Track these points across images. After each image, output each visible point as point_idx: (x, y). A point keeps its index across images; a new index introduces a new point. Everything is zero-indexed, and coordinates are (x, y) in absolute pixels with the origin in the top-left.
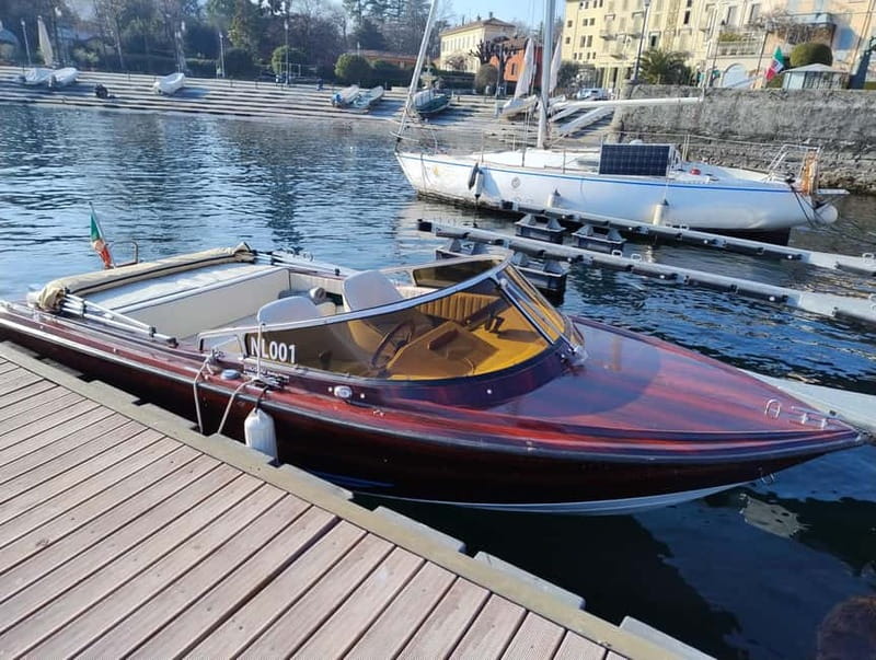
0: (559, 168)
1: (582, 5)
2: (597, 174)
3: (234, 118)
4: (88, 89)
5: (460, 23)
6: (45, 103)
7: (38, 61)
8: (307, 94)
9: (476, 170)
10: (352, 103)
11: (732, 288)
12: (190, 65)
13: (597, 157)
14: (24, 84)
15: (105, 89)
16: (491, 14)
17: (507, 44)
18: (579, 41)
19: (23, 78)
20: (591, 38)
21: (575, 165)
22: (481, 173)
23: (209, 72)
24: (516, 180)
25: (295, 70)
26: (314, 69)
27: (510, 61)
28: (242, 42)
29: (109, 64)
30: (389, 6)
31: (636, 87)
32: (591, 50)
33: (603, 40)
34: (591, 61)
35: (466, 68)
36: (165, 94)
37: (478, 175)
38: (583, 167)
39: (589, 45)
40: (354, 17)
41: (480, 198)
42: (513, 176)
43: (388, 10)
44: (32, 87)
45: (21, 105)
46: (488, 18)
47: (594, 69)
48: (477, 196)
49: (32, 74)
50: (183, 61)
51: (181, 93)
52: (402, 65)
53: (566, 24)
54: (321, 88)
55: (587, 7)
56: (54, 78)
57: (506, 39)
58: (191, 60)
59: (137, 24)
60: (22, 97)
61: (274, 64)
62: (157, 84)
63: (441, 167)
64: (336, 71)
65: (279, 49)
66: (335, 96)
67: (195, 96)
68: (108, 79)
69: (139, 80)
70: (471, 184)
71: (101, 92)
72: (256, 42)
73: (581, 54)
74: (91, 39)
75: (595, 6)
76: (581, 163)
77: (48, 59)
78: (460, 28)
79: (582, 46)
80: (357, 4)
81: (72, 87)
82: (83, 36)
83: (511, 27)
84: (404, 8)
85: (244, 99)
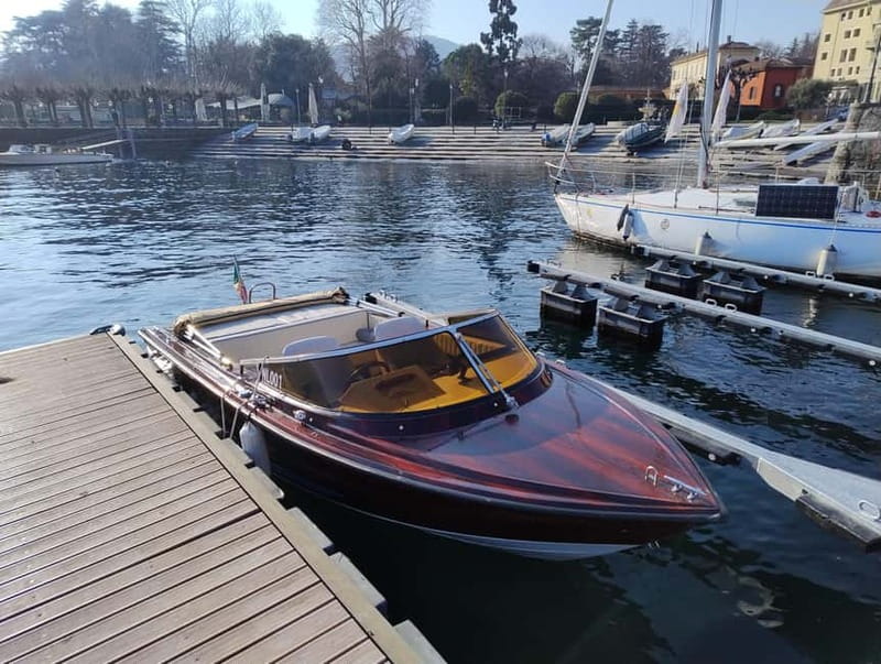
0: (712, 209)
1: (844, 15)
2: (753, 215)
3: (450, 162)
4: (336, 142)
5: (693, 51)
6: (307, 157)
7: (306, 121)
8: (520, 135)
9: (626, 211)
10: (561, 142)
11: (829, 347)
12: (423, 115)
13: (754, 197)
14: (291, 141)
15: (349, 142)
16: (729, 38)
17: (745, 67)
18: (838, 56)
19: (291, 137)
20: (854, 51)
21: (733, 206)
22: (631, 214)
23: (439, 121)
24: (666, 221)
25: (515, 112)
26: (534, 110)
27: (747, 85)
28: (471, 90)
29: (359, 120)
30: (621, 41)
31: (867, 112)
32: (854, 65)
33: (870, 51)
34: (853, 77)
35: (698, 95)
36: (397, 144)
37: (627, 216)
38: (741, 208)
39: (852, 59)
40: (583, 55)
41: (628, 240)
42: (665, 217)
43: (620, 44)
44: (296, 143)
45: (286, 159)
46: (726, 42)
47: (857, 85)
48: (626, 237)
49: (298, 133)
50: (417, 113)
51: (411, 142)
52: (629, 97)
53: (823, 38)
54: (534, 129)
55: (850, 18)
56: (313, 135)
57: (745, 62)
58: (424, 110)
59: (384, 82)
60: (288, 151)
61: (497, 109)
62: (390, 136)
63: (593, 209)
64: (555, 111)
65: (502, 95)
66: (544, 136)
67: (421, 143)
68: (353, 133)
69: (378, 131)
70: (620, 226)
71: (346, 144)
72: (484, 90)
73: (840, 70)
74: (349, 98)
75: (861, 15)
76: (739, 203)
77: (314, 118)
78: (694, 55)
79: (842, 60)
80: (586, 43)
81: (326, 142)
82: (342, 97)
83: (753, 49)
84: (637, 40)
85: (463, 144)
